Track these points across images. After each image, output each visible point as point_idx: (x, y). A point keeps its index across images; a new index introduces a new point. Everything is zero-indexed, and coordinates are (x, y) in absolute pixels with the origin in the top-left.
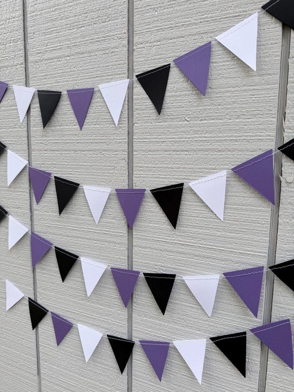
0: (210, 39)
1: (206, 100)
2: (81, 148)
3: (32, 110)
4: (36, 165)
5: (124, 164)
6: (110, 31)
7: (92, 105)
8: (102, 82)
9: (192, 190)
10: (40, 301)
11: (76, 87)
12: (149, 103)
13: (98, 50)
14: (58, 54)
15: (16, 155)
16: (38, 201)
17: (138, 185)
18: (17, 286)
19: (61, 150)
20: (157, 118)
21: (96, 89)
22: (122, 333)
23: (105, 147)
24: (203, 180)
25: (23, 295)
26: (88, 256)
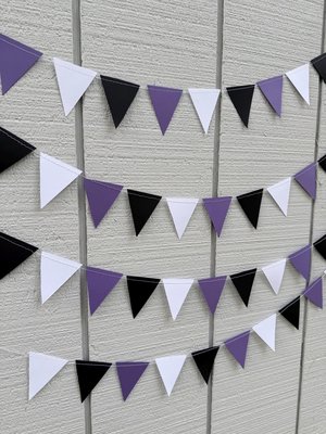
0: (281, 74)
2: (163, 156)
6: (201, 35)
7: (178, 108)
11: (158, 84)
13: (186, 50)
15: (58, 162)
19: (134, 157)
21: (184, 92)
23: (191, 155)
25: (65, 361)
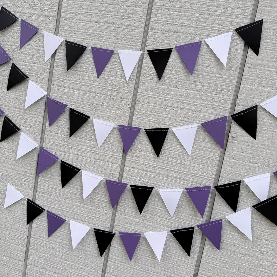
1: (192, 78)
2: (96, 91)
3: (57, 54)
4: (54, 96)
5: (128, 108)
6: (133, 14)
7: (110, 62)
8: (121, 48)
9: (173, 133)
10: (37, 202)
11: (99, 47)
12: (153, 70)
13: (121, 24)
14: (88, 18)
15: (37, 86)
16: (51, 124)
17: (136, 124)
18: (17, 189)
19: (78, 89)
20: (158, 82)
21: (115, 52)
22: (105, 227)
23: (115, 94)
24: (182, 128)
25: (22, 196)
26: (89, 170)
